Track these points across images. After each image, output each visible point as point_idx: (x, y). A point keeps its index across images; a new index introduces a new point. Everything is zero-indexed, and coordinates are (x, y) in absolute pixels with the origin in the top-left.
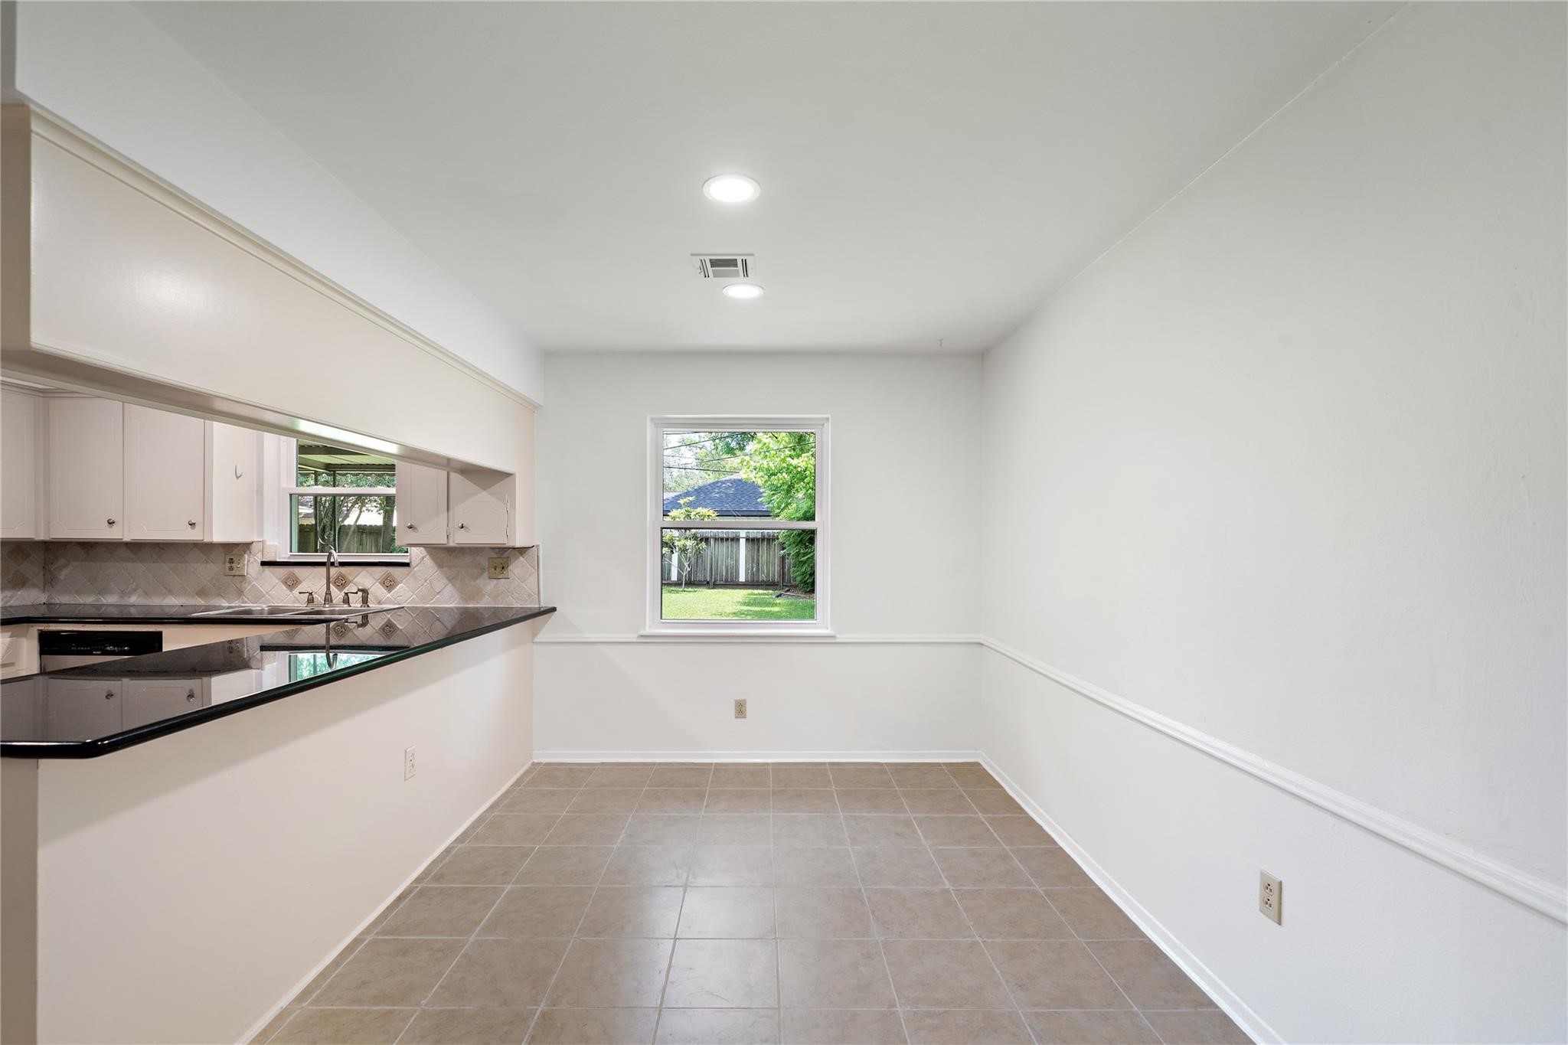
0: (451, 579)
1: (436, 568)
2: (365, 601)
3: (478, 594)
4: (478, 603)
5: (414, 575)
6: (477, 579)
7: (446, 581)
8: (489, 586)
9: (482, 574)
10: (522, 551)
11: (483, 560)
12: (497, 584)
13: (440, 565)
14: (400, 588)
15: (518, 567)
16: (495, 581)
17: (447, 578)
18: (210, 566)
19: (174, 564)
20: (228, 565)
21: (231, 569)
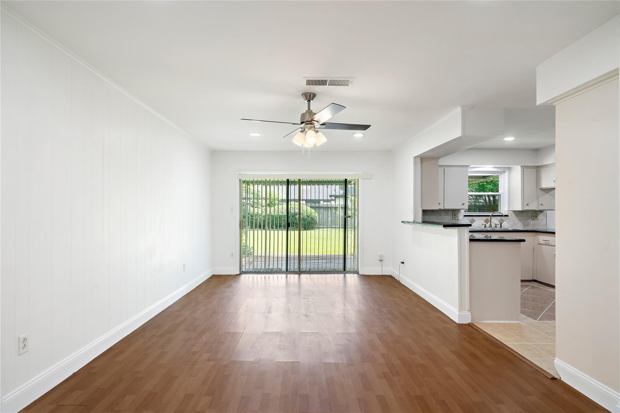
0: (520, 220)
1: (516, 217)
2: (501, 226)
3: (528, 225)
4: (528, 227)
5: (509, 219)
6: (528, 220)
7: (519, 221)
8: (532, 222)
9: (530, 218)
10: (541, 211)
11: (530, 214)
12: (534, 222)
13: (517, 216)
14: (505, 223)
15: (541, 216)
16: (534, 221)
17: (519, 220)
18: (448, 216)
19: (437, 216)
20: (454, 216)
21: (455, 217)
